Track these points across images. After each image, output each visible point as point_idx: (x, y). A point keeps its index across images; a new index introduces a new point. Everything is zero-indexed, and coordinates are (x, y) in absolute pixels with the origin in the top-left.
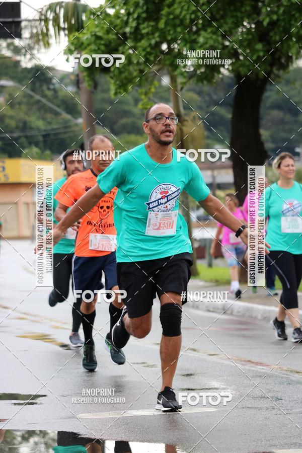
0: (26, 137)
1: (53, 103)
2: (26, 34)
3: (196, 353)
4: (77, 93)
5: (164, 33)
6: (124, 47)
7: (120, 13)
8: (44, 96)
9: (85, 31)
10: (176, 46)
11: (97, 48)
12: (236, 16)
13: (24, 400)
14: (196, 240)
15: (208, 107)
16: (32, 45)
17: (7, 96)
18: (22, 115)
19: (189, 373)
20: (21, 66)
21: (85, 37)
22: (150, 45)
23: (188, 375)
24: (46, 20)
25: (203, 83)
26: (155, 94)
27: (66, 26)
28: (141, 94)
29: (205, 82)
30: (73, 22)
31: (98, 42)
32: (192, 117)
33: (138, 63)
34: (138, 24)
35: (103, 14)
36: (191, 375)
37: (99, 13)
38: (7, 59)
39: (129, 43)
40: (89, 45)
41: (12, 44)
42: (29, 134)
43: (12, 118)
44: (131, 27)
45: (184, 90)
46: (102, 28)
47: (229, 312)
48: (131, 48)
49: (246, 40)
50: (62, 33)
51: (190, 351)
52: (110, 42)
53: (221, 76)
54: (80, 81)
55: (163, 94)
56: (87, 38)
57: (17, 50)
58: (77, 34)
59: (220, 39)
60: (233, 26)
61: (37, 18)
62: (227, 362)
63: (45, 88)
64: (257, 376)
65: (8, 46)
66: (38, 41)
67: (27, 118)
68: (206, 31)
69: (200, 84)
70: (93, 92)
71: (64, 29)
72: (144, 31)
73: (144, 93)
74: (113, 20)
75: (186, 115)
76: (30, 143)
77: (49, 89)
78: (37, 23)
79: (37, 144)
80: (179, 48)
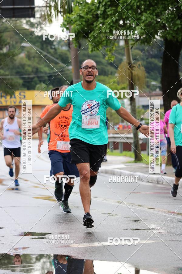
0: (38, 77)
1: (54, 57)
2: (38, 15)
3: (141, 207)
4: (68, 51)
5: (121, 14)
6: (97, 23)
7: (95, 2)
8: (49, 53)
9: (73, 13)
10: (128, 22)
11: (80, 23)
12: (164, 4)
13: (38, 236)
14: (140, 139)
15: (147, 59)
16: (41, 22)
17: (26, 53)
18: (35, 64)
19: (137, 219)
20: (35, 34)
21: (74, 17)
22: (113, 21)
23: (136, 221)
24: (50, 7)
25: (144, 44)
26: (116, 51)
27: (62, 10)
28: (107, 51)
29: (146, 44)
30: (66, 8)
31: (81, 19)
32: (138, 65)
33: (105, 32)
34: (106, 9)
35: (84, 3)
36: (138, 221)
37: (82, 2)
38: (26, 30)
39: (100, 20)
40: (75, 21)
41: (29, 21)
42: (39, 75)
43: (29, 66)
44: (101, 11)
45: (133, 48)
46: (84, 11)
47: (161, 183)
48: (101, 23)
49: (170, 18)
50: (59, 14)
51: (137, 206)
52: (88, 20)
53: (155, 40)
54: (71, 43)
55: (120, 51)
56: (74, 18)
57: (32, 25)
58: (68, 15)
59: (155, 17)
60: (162, 9)
61: (45, 5)
62: (160, 213)
63: (49, 48)
64: (178, 222)
65: (27, 22)
66: (45, 19)
67: (39, 66)
68: (146, 13)
69: (143, 45)
70: (78, 50)
71: (61, 12)
72: (109, 13)
73: (109, 50)
74: (90, 6)
75: (134, 63)
76: (40, 81)
77: (51, 48)
78: (44, 9)
79: (44, 82)
80: (130, 23)
